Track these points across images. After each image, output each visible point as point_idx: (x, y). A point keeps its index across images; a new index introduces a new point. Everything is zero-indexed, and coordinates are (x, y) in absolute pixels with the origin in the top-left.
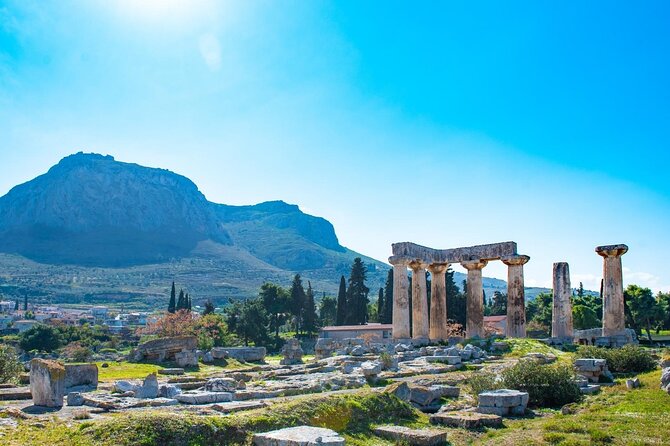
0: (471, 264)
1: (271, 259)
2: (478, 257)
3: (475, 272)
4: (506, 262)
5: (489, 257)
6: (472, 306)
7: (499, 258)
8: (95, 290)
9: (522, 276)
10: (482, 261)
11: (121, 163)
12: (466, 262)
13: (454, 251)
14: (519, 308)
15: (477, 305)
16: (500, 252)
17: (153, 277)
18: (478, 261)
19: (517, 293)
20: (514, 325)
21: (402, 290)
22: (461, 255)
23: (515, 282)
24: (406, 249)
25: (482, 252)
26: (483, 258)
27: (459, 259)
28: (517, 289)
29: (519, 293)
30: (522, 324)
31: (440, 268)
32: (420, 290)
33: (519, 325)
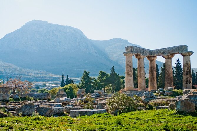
0: (166, 56)
2: (169, 53)
3: (168, 60)
4: (182, 54)
5: (174, 52)
6: (167, 76)
7: (178, 53)
9: (190, 61)
10: (171, 54)
11: (50, 24)
12: (164, 55)
13: (159, 50)
14: (188, 76)
15: (169, 75)
16: (179, 49)
18: (169, 54)
19: (187, 69)
20: (186, 84)
21: (129, 68)
22: (161, 52)
23: (186, 64)
24: (131, 49)
25: (171, 50)
26: (171, 53)
27: (161, 54)
28: (187, 67)
29: (188, 69)
30: (189, 84)
31: (152, 58)
32: (141, 68)
33: (188, 84)
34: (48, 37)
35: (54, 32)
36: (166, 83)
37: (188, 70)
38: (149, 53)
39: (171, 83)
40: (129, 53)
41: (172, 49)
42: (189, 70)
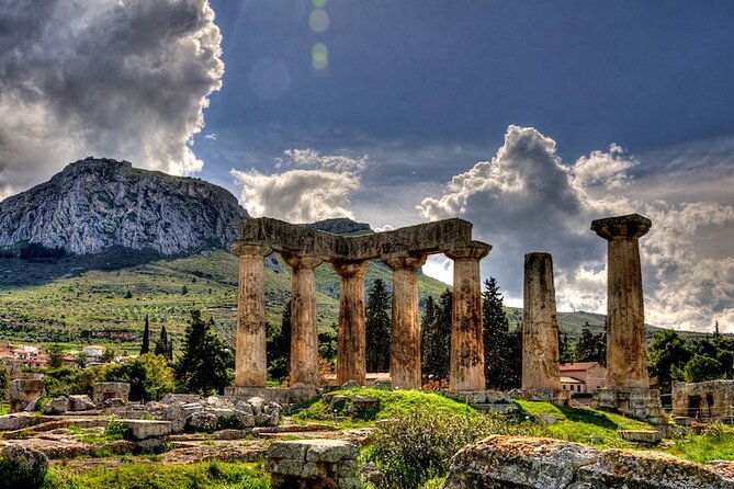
0: (394, 258)
1: (331, 290)
2: (406, 247)
3: (403, 273)
4: (448, 253)
5: (422, 246)
7: (435, 250)
8: (96, 326)
10: (412, 254)
11: (140, 171)
12: (388, 256)
13: (371, 237)
14: (470, 335)
15: (404, 330)
16: (438, 235)
17: (172, 311)
19: (465, 308)
20: (461, 367)
21: (250, 300)
22: (380, 245)
23: (463, 290)
24: (260, 230)
25: (411, 238)
26: (412, 249)
27: (379, 252)
28: (464, 302)
29: (469, 307)
30: (474, 364)
31: (351, 268)
32: (301, 304)
33: (467, 366)
34: (130, 210)
35: (150, 194)
36: (394, 360)
37: (468, 311)
38: (337, 248)
39: (412, 362)
40: (250, 242)
41: (417, 234)
42: (473, 313)
